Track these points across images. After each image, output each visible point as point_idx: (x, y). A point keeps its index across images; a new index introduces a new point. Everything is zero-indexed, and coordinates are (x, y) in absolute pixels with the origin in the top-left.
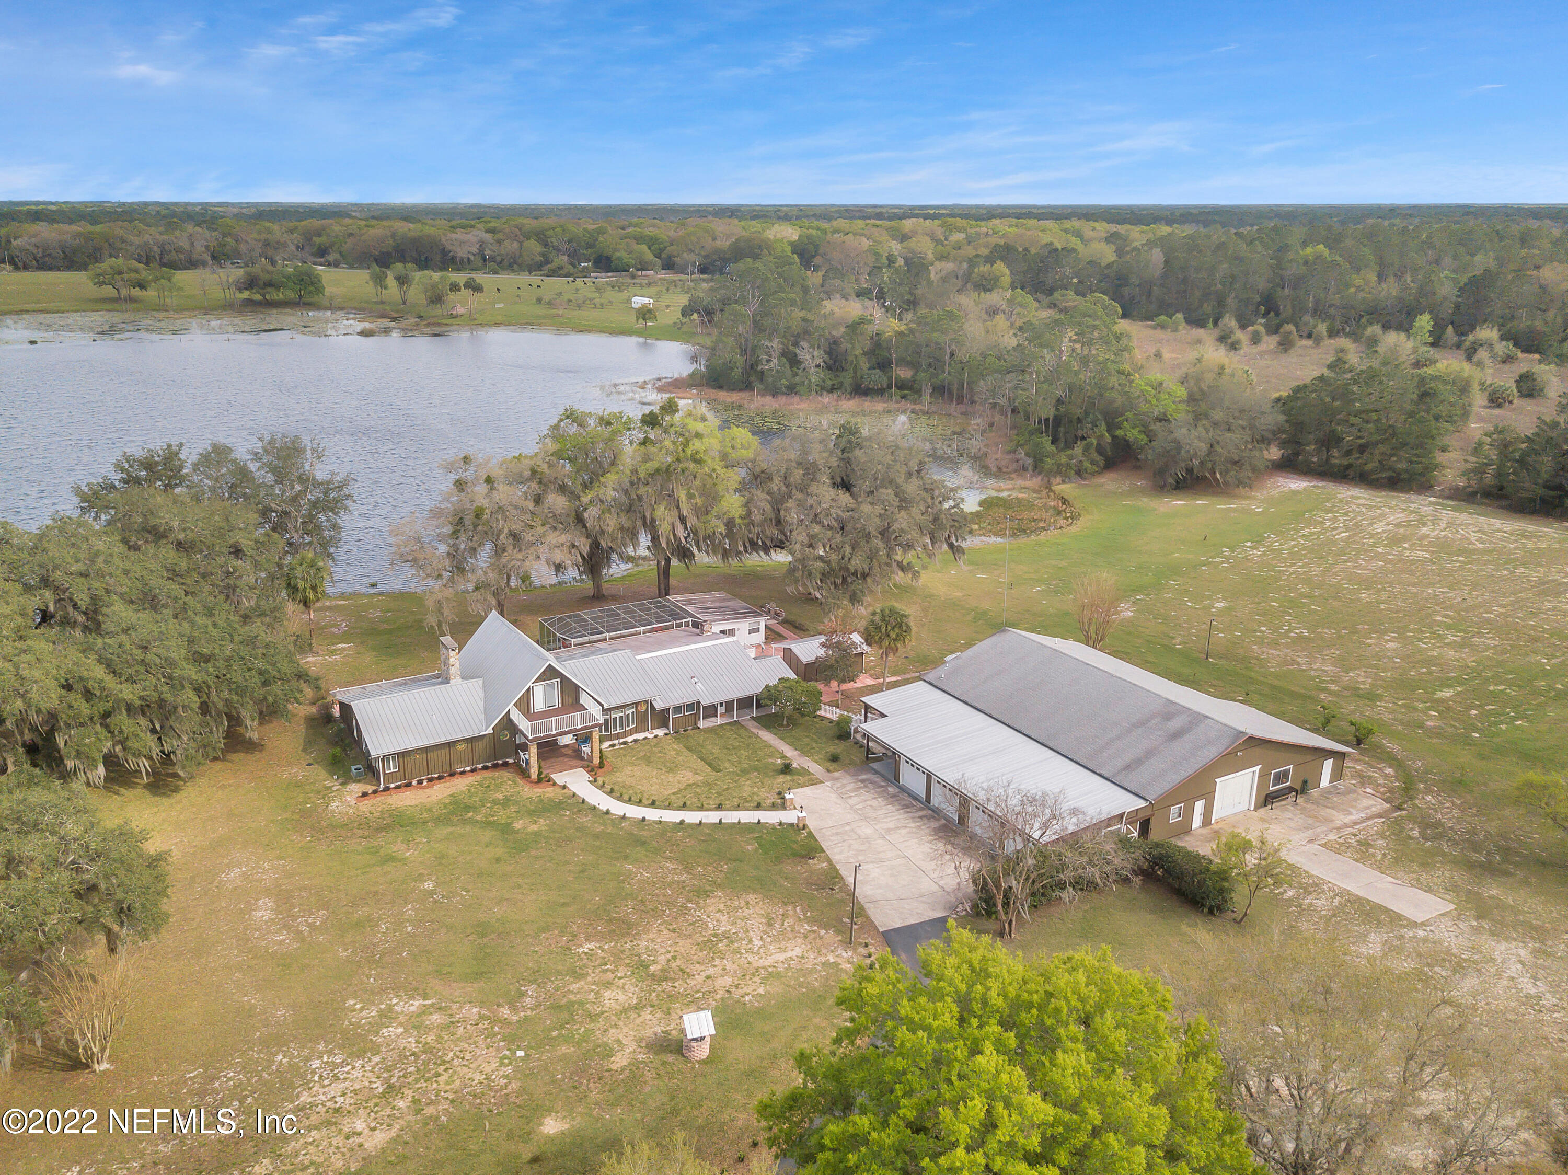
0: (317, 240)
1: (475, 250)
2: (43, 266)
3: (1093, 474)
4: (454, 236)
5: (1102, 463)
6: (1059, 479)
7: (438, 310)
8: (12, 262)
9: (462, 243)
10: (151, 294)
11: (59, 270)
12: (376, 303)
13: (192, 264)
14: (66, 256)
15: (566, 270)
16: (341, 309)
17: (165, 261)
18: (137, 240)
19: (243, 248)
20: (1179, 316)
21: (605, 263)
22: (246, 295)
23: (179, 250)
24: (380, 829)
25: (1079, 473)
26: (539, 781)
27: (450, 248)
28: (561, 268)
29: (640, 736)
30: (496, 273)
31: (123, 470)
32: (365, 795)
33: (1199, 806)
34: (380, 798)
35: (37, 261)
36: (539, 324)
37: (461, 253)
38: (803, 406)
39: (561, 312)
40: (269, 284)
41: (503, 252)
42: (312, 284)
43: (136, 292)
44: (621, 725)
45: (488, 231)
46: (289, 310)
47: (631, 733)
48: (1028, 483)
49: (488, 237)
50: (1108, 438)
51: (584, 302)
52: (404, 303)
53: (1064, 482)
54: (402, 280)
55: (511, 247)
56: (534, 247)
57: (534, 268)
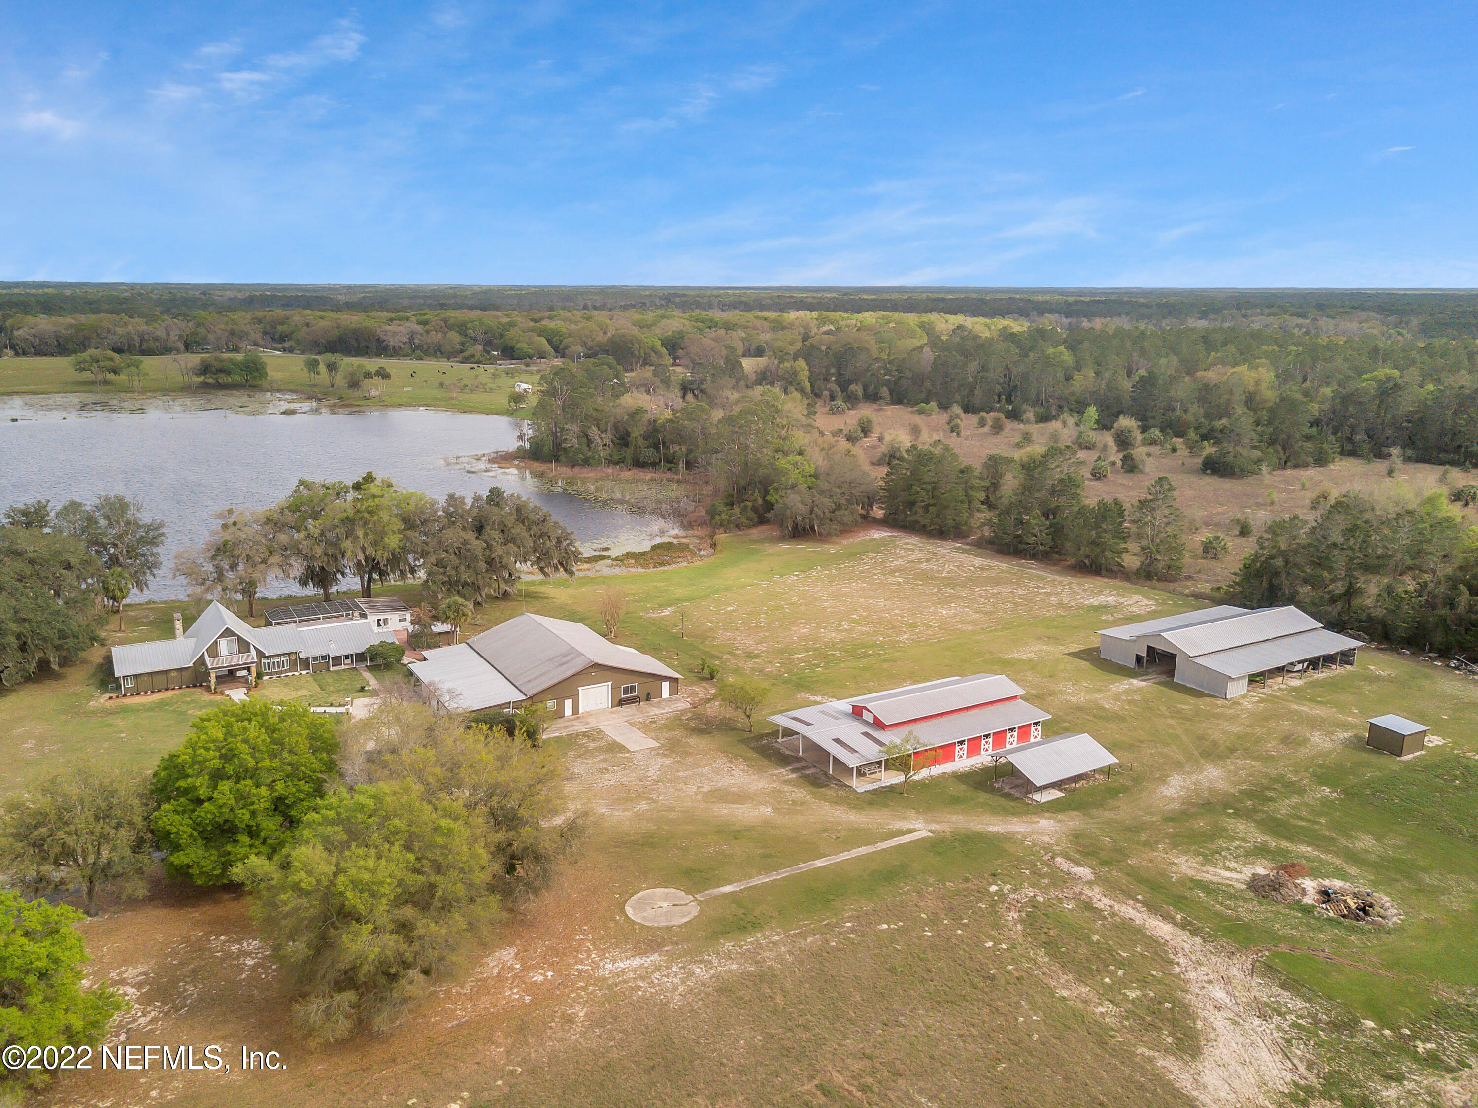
0: (280, 328)
1: (405, 339)
2: (38, 353)
3: (749, 527)
4: (388, 328)
5: (756, 520)
6: (721, 530)
7: (357, 393)
8: (13, 347)
9: (395, 333)
10: (122, 378)
11: (52, 356)
12: (310, 386)
13: (166, 350)
14: (59, 344)
15: (477, 358)
16: (279, 391)
17: (144, 347)
18: (120, 330)
19: (211, 337)
20: (933, 404)
21: (510, 353)
22: (201, 379)
23: (156, 339)
24: (111, 714)
25: (738, 527)
26: (215, 692)
27: (385, 338)
28: (473, 356)
29: (290, 674)
30: (421, 359)
31: (9, 516)
32: (111, 698)
33: (568, 703)
34: (118, 700)
35: (34, 348)
36: (434, 406)
37: (393, 342)
38: (592, 474)
39: (454, 395)
40: (221, 371)
41: (429, 341)
42: (257, 370)
43: (111, 376)
44: (278, 667)
45: (419, 323)
46: (235, 392)
47: (286, 671)
48: (696, 533)
49: (419, 328)
50: (760, 501)
51: (477, 387)
52: (332, 386)
53: (726, 532)
54: (331, 367)
55: (435, 337)
56: (454, 337)
57: (449, 356)
